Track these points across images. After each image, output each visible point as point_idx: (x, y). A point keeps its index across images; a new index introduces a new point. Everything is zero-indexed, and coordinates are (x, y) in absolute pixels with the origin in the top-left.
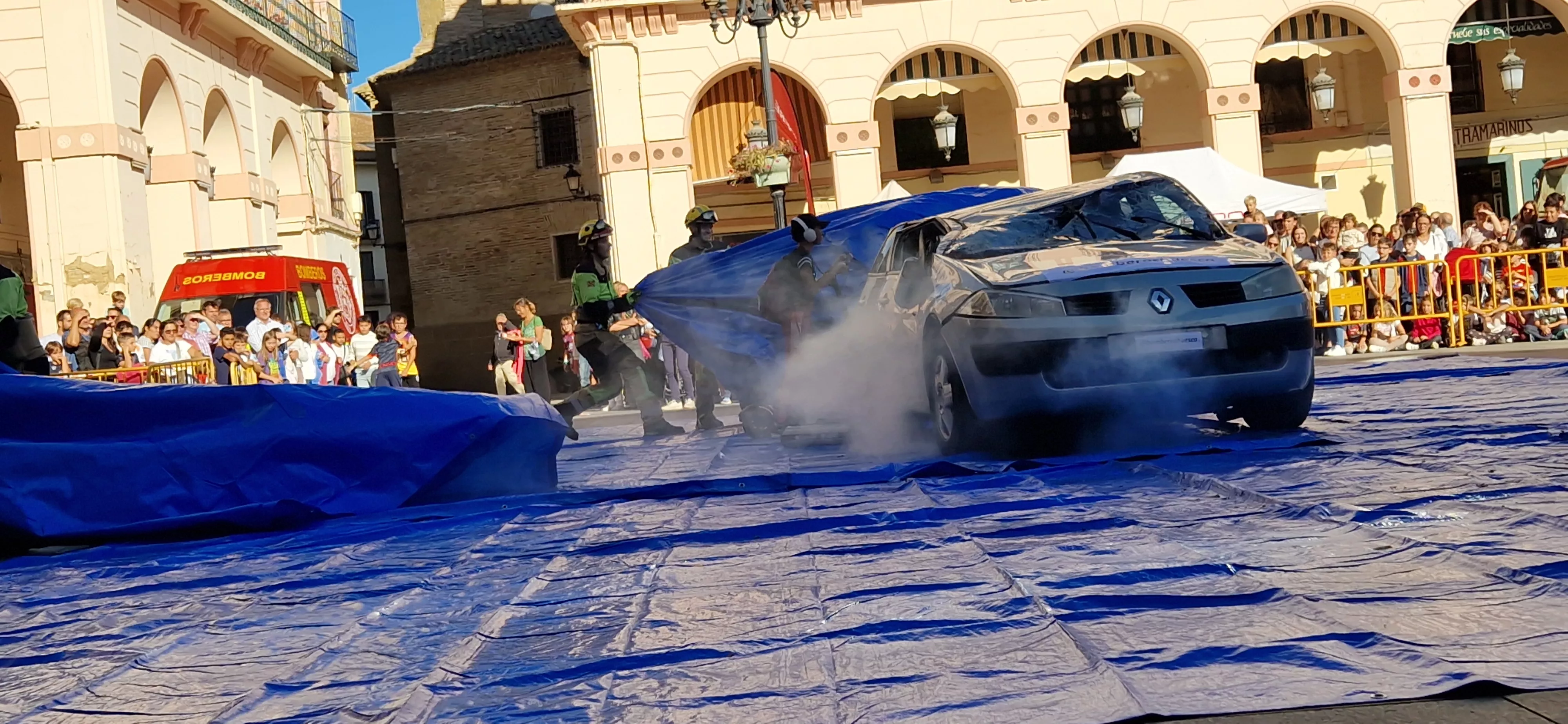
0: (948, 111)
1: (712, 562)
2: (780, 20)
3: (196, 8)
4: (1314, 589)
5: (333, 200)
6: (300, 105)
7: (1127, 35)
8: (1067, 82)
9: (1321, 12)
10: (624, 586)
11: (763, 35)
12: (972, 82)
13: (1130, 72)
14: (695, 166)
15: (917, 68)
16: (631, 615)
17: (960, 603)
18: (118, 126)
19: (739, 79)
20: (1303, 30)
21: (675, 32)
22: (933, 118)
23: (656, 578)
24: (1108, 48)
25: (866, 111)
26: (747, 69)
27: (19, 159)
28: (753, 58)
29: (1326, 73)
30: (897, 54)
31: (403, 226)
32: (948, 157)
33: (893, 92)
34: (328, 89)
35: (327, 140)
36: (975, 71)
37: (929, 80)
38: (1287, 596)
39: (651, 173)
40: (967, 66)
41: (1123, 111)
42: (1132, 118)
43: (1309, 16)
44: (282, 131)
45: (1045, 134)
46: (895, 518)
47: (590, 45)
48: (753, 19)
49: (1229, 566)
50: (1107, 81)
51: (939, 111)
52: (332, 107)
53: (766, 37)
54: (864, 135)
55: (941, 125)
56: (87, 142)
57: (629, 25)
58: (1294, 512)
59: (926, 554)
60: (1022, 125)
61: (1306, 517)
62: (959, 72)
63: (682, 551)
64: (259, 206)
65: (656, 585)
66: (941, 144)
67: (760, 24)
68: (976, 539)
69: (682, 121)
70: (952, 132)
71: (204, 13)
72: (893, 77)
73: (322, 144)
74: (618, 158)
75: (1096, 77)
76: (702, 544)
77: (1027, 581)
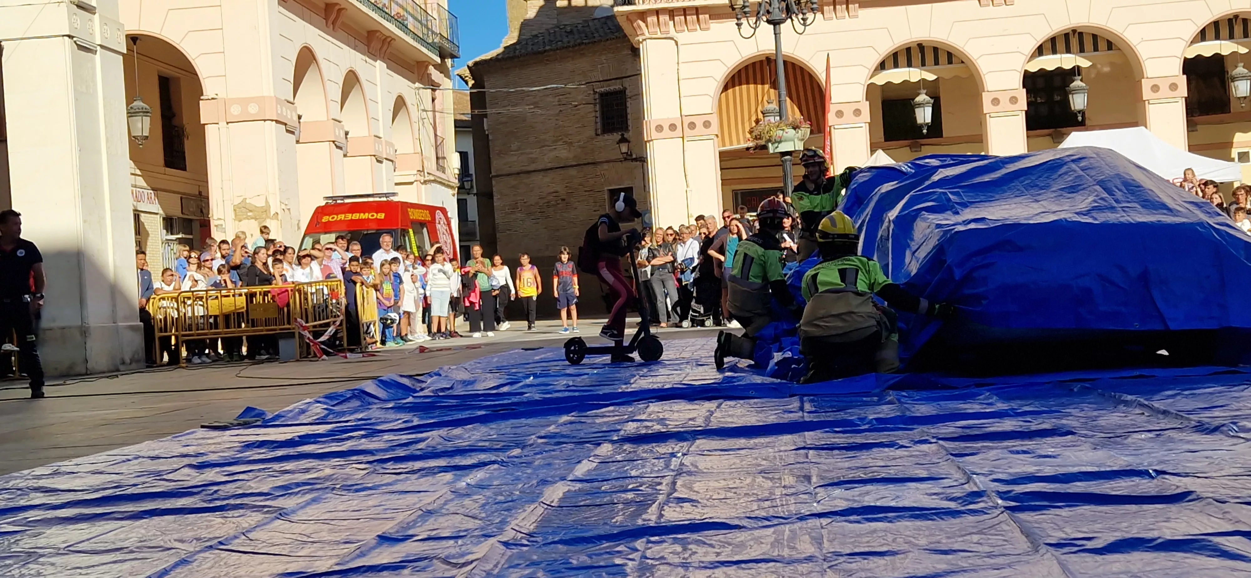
0: (926, 94)
1: (726, 453)
2: (792, 20)
3: (337, 7)
4: (1222, 493)
5: (437, 158)
6: (414, 83)
7: (1077, 35)
8: (1026, 71)
9: (1241, 17)
10: (656, 469)
11: (777, 32)
12: (946, 70)
13: (1078, 64)
14: (721, 136)
15: (902, 59)
16: (661, 492)
17: (927, 494)
18: (277, 98)
19: (758, 67)
20: (1224, 31)
21: (708, 29)
22: (913, 99)
23: (682, 464)
24: (1061, 45)
25: (859, 94)
26: (764, 59)
27: (202, 122)
28: (769, 50)
29: (1244, 67)
30: (886, 48)
31: (491, 178)
32: (925, 131)
33: (881, 79)
34: (436, 71)
35: (434, 111)
36: (950, 62)
37: (911, 69)
38: (1199, 498)
39: (685, 141)
40: (943, 58)
41: (1070, 96)
42: (1078, 102)
43: (1230, 21)
44: (400, 104)
45: (1007, 114)
46: (874, 422)
47: (640, 38)
48: (770, 19)
49: (1151, 471)
50: (1059, 71)
51: (918, 94)
52: (439, 85)
53: (780, 33)
54: (857, 112)
55: (920, 105)
56: (253, 109)
57: (671, 23)
58: (1207, 429)
59: (900, 452)
60: (987, 107)
61: (1217, 433)
62: (937, 63)
63: (702, 443)
64: (380, 162)
65: (682, 469)
66: (920, 120)
67: (775, 23)
68: (941, 442)
69: (711, 99)
70: (929, 111)
71: (343, 11)
72: (882, 66)
73: (430, 114)
74: (659, 128)
75: (1050, 67)
76: (719, 438)
77: (982, 478)
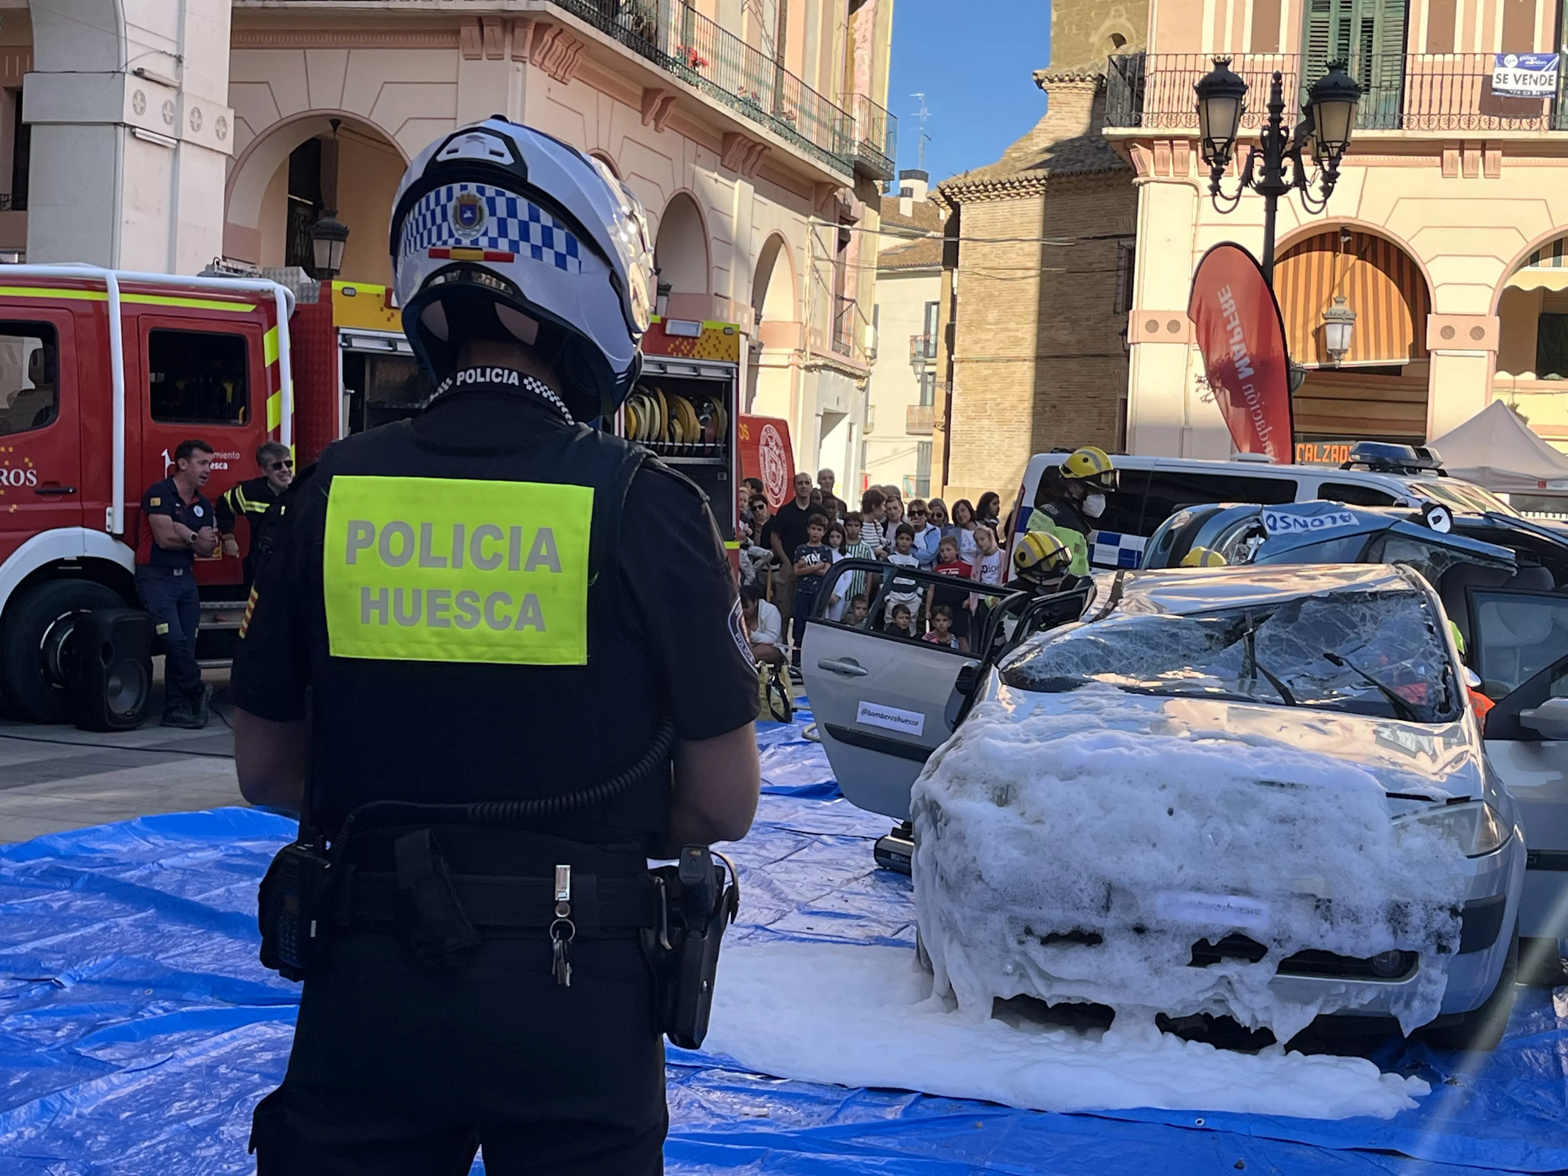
5: (837, 332)
6: (808, 216)
19: (1328, 242)
25: (1485, 303)
26: (1338, 230)
30: (1539, 235)
33: (1529, 280)
39: (1191, 349)
44: (774, 244)
47: (1141, 179)
52: (854, 219)
54: (1478, 333)
67: (1273, 193)
71: (674, 101)
72: (1533, 257)
74: (1153, 325)
